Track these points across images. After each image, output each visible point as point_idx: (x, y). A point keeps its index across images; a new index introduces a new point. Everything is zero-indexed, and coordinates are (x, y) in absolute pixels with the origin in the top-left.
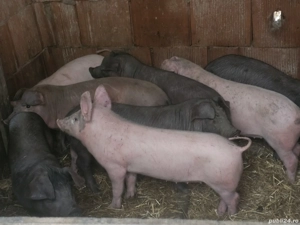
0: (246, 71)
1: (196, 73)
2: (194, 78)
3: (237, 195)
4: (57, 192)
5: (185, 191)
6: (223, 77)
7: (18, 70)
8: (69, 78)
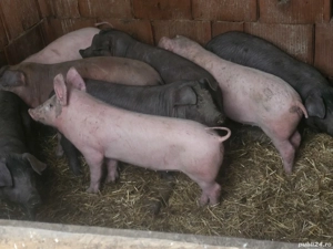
0: (246, 50)
1: (192, 52)
2: (191, 58)
3: (217, 187)
4: (15, 178)
5: (170, 178)
6: (222, 57)
7: (10, 42)
8: (58, 54)
